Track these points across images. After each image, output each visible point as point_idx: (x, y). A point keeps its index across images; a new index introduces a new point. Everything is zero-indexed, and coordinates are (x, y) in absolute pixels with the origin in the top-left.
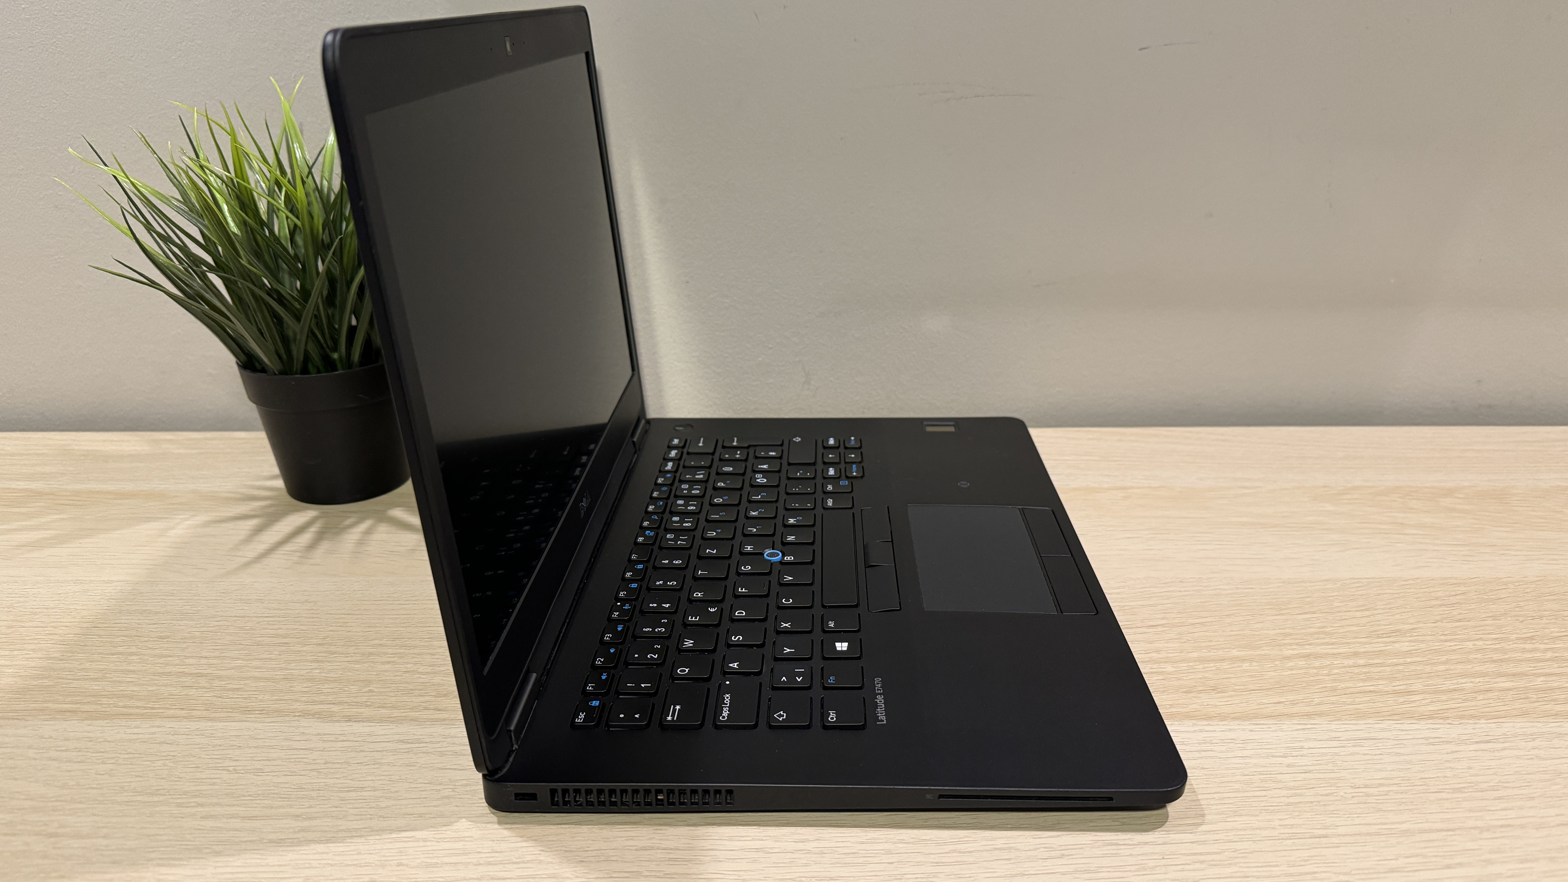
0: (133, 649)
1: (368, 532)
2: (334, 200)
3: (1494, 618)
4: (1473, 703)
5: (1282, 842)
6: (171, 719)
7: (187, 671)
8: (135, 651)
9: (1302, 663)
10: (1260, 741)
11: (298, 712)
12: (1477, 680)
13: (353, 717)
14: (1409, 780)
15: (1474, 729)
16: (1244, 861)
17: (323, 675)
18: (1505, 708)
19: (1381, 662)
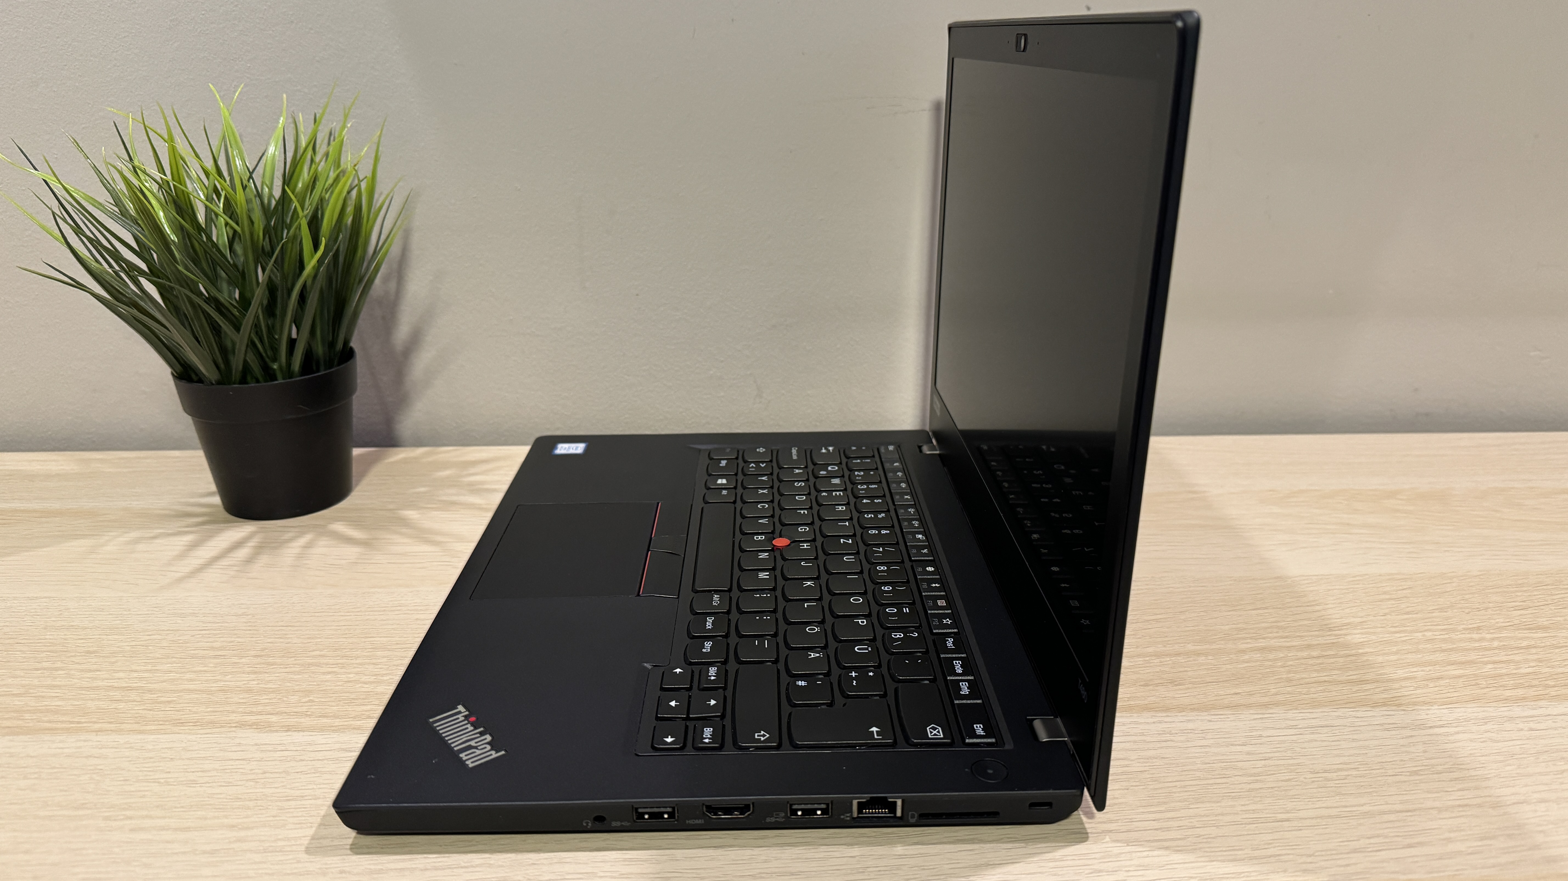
0: (59, 665)
1: (309, 546)
2: (274, 208)
3: (1441, 610)
4: (1424, 691)
5: (1245, 827)
6: (99, 733)
7: (116, 685)
8: (61, 666)
9: (1257, 656)
10: (1219, 730)
11: (234, 723)
12: (1428, 669)
13: (291, 727)
14: (1366, 764)
15: (1427, 714)
16: (1209, 846)
17: (261, 686)
18: (1456, 694)
19: (1332, 653)
